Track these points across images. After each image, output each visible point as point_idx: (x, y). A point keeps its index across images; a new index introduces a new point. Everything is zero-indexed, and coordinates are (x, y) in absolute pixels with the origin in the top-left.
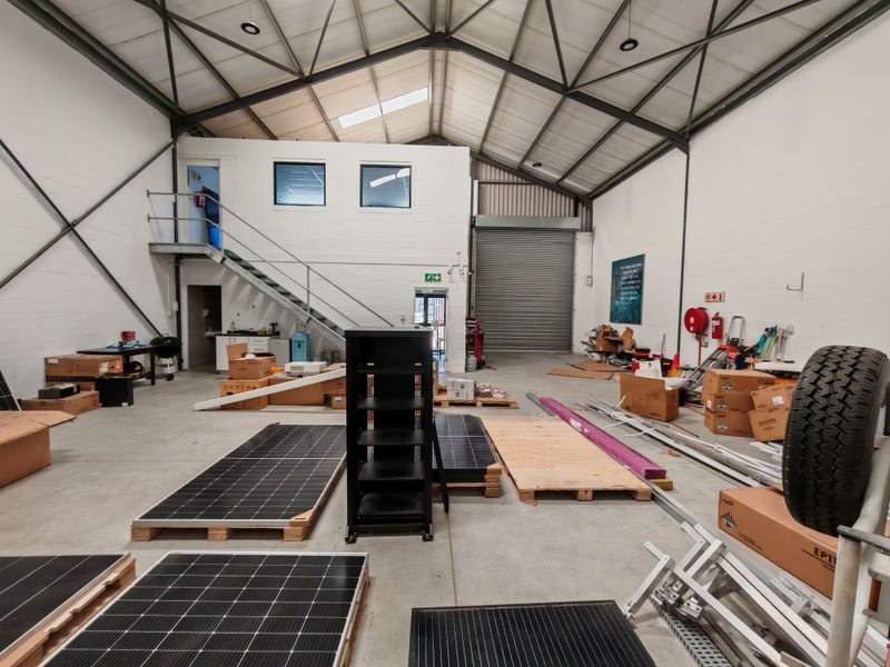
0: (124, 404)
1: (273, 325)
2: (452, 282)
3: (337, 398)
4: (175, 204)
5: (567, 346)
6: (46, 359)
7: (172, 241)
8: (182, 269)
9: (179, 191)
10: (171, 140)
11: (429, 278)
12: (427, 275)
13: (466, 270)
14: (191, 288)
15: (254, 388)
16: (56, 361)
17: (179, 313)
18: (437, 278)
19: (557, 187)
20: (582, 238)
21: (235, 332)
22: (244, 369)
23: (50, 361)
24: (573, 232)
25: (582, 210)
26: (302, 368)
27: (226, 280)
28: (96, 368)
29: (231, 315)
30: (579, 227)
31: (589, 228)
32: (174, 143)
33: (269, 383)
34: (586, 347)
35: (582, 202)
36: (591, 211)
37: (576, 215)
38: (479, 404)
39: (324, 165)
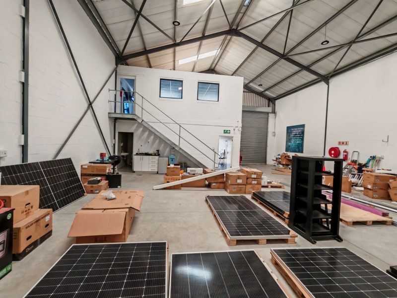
0: (119, 187)
1: (158, 151)
2: (235, 134)
3: (213, 184)
4: (115, 95)
5: (265, 162)
6: (82, 166)
7: (114, 112)
8: (117, 124)
9: (117, 89)
10: (115, 66)
11: (225, 132)
12: (224, 131)
13: (240, 129)
14: (119, 133)
15: (179, 180)
16: (86, 167)
17: (114, 145)
18: (229, 132)
19: (261, 94)
20: (271, 116)
21: (140, 154)
22: (174, 171)
23: (83, 167)
24: (268, 113)
25: (271, 104)
26: (195, 171)
27: (137, 130)
28: (105, 170)
29: (138, 145)
30: (271, 111)
31: (274, 112)
32: (116, 68)
33: (183, 178)
34: (275, 162)
35: (272, 101)
36: (275, 105)
37: (269, 106)
38: (269, 187)
39: (182, 81)
